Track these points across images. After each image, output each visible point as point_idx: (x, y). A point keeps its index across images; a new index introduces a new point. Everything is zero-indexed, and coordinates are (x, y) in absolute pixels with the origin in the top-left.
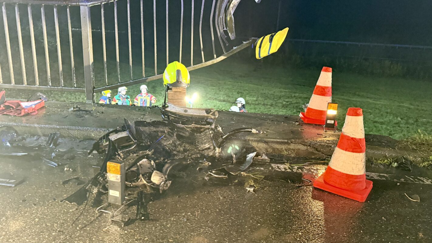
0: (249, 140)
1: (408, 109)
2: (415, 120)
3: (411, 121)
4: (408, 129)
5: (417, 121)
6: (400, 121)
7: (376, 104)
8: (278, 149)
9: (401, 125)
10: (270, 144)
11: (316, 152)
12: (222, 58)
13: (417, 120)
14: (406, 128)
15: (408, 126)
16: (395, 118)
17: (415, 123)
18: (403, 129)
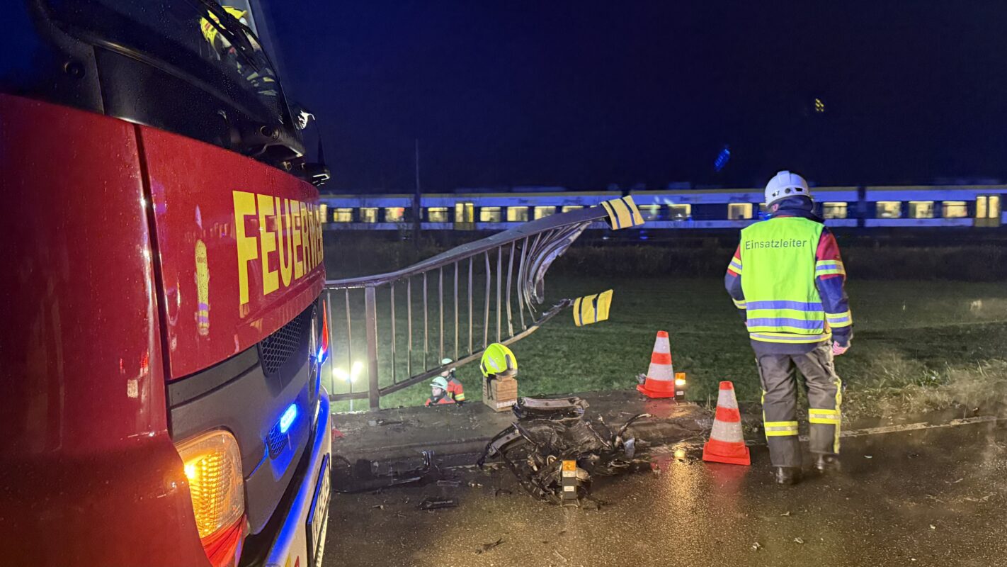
0: (614, 427)
1: (697, 339)
2: (714, 357)
3: (708, 360)
4: (708, 375)
5: (716, 359)
6: (692, 363)
7: (643, 336)
8: (644, 431)
9: (695, 370)
10: (636, 428)
11: (681, 429)
12: (534, 328)
13: (716, 356)
14: (705, 375)
15: (707, 370)
16: (683, 358)
17: (716, 363)
18: (700, 376)
